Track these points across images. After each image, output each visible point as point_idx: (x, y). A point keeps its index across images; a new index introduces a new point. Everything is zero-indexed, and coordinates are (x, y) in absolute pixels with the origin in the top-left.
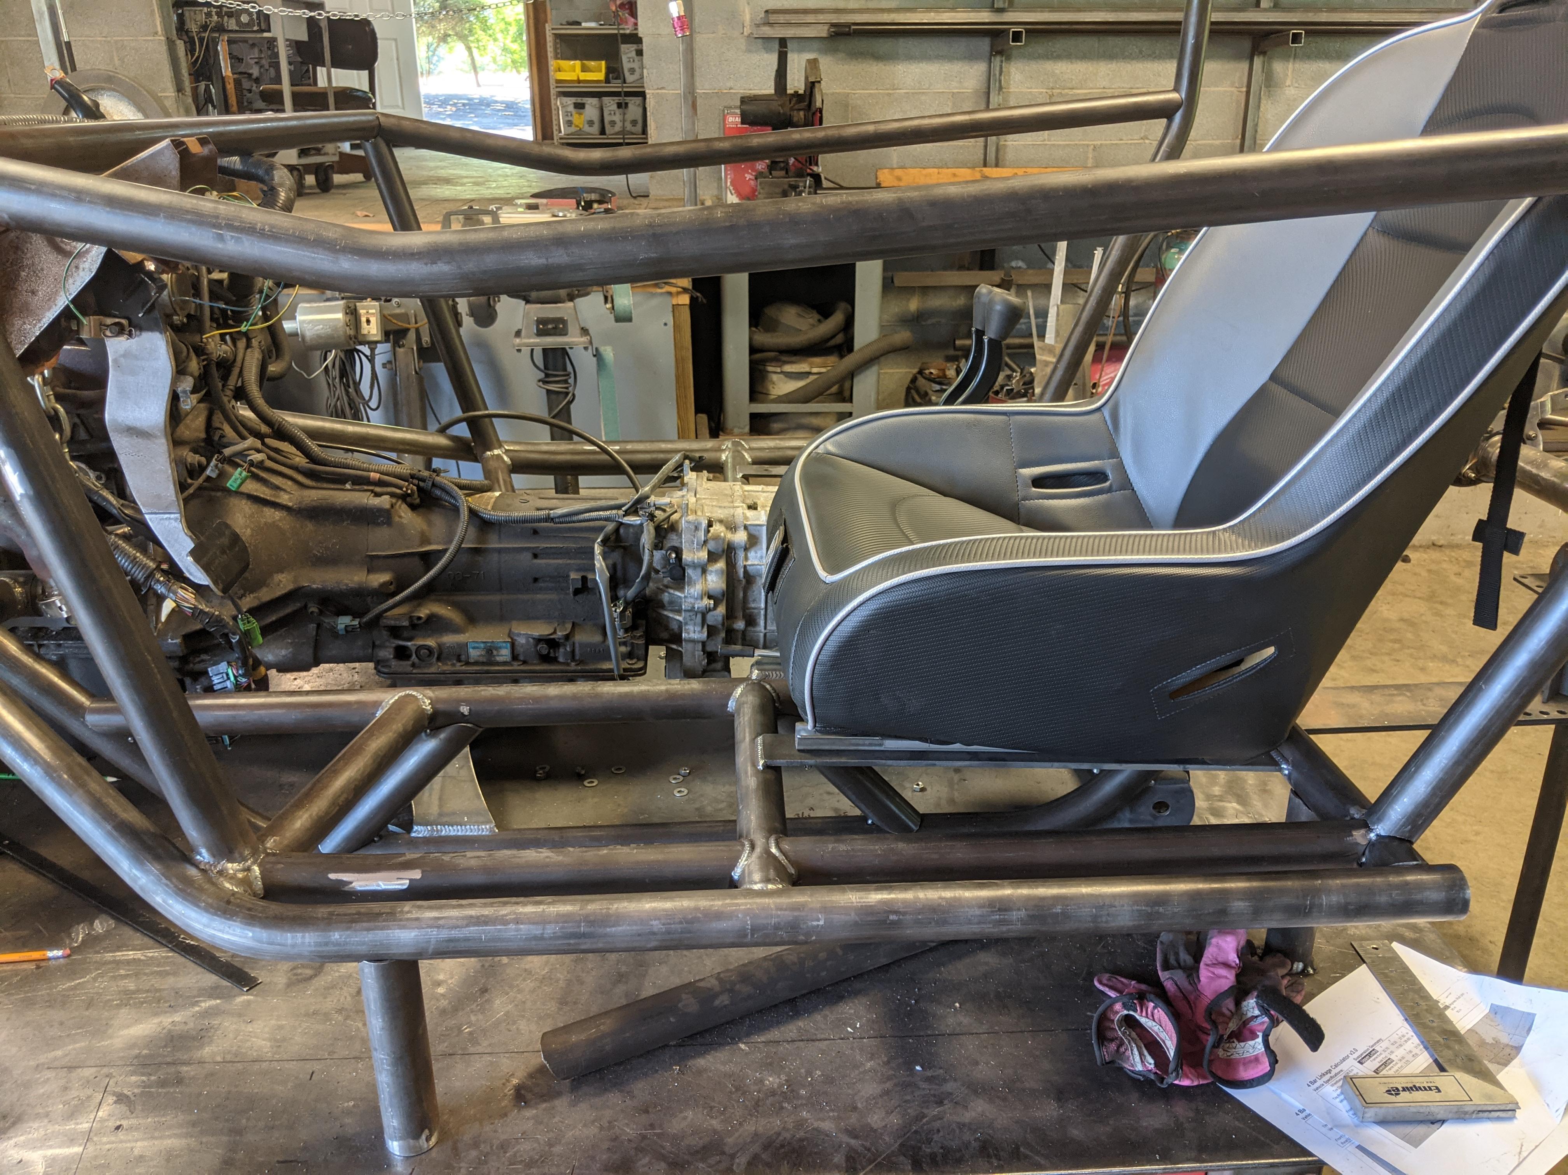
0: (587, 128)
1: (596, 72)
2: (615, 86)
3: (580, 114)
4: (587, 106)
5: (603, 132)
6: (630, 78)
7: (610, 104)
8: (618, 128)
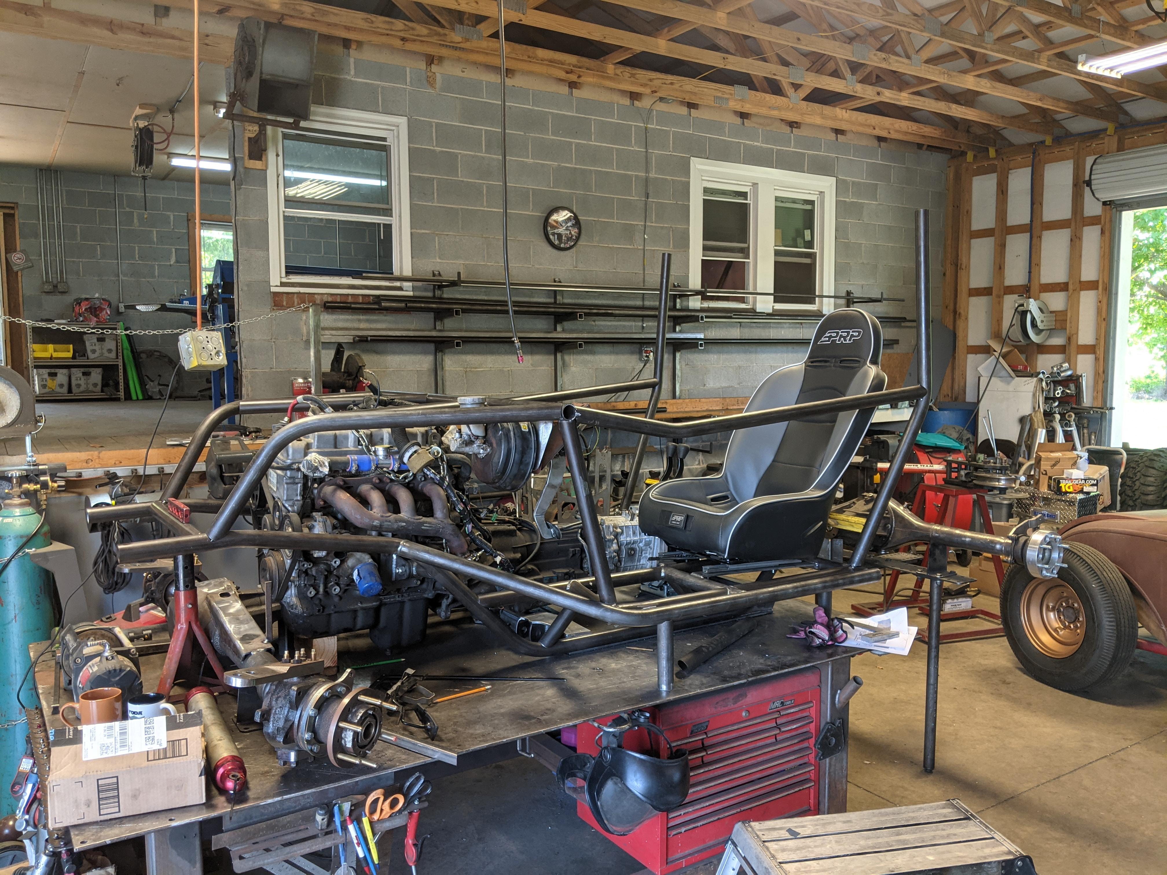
0: (58, 390)
1: (66, 353)
2: (80, 361)
3: (53, 380)
4: (58, 375)
5: (70, 391)
6: (91, 356)
7: (77, 373)
8: (82, 389)
